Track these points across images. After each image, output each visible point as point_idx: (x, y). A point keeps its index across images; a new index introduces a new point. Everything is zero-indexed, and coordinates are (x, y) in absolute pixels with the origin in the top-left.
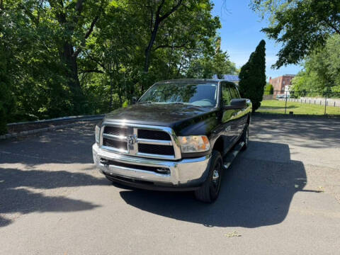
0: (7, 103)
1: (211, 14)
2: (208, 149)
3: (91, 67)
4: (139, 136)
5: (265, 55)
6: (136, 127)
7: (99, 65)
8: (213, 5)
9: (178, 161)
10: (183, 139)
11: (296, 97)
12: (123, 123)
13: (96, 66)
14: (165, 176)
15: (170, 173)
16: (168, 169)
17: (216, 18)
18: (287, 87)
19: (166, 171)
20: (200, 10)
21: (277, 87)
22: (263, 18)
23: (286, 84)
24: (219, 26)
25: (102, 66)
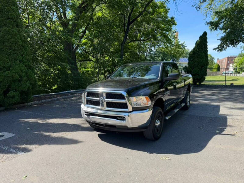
0: (32, 82)
1: (168, 15)
2: (150, 105)
3: (85, 58)
4: (107, 98)
5: (207, 42)
6: (105, 92)
7: (90, 56)
8: (169, 9)
9: (130, 112)
10: (134, 99)
11: (239, 73)
12: (101, 90)
13: (89, 57)
14: (122, 121)
15: (125, 120)
16: (124, 118)
17: (172, 18)
18: (231, 65)
19: (123, 119)
20: (160, 13)
21: (223, 65)
22: (206, 16)
23: (230, 63)
24: (174, 24)
25: (93, 56)
